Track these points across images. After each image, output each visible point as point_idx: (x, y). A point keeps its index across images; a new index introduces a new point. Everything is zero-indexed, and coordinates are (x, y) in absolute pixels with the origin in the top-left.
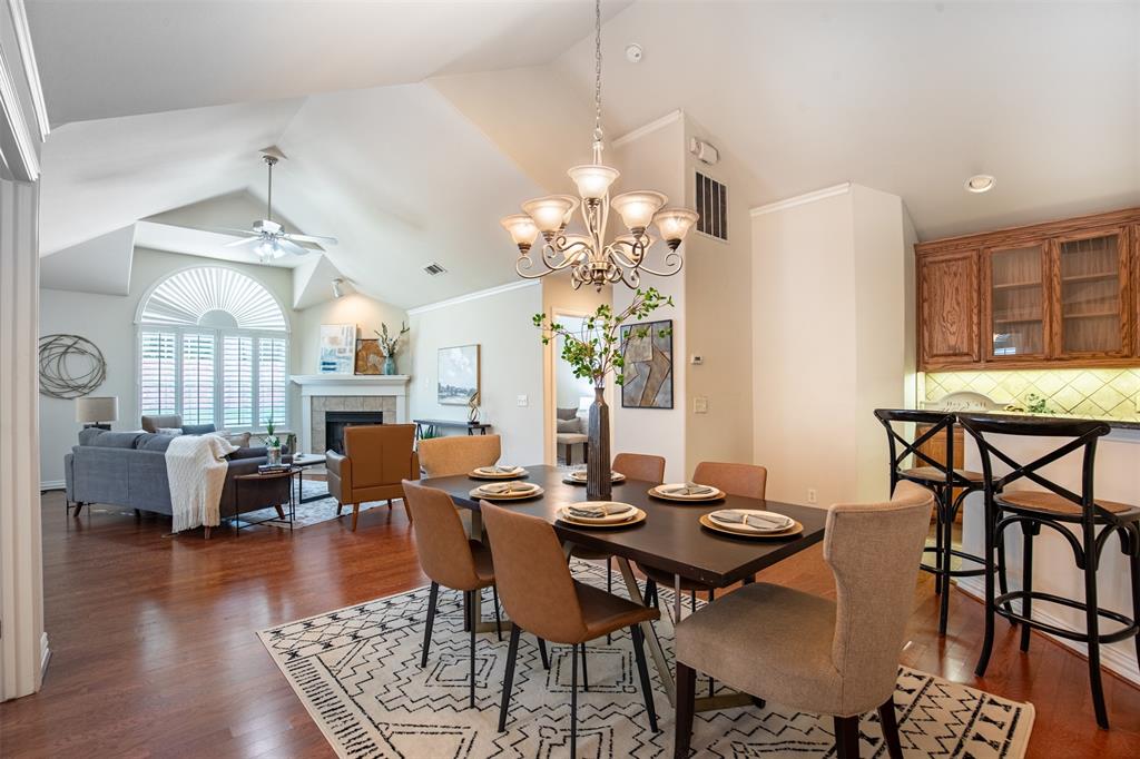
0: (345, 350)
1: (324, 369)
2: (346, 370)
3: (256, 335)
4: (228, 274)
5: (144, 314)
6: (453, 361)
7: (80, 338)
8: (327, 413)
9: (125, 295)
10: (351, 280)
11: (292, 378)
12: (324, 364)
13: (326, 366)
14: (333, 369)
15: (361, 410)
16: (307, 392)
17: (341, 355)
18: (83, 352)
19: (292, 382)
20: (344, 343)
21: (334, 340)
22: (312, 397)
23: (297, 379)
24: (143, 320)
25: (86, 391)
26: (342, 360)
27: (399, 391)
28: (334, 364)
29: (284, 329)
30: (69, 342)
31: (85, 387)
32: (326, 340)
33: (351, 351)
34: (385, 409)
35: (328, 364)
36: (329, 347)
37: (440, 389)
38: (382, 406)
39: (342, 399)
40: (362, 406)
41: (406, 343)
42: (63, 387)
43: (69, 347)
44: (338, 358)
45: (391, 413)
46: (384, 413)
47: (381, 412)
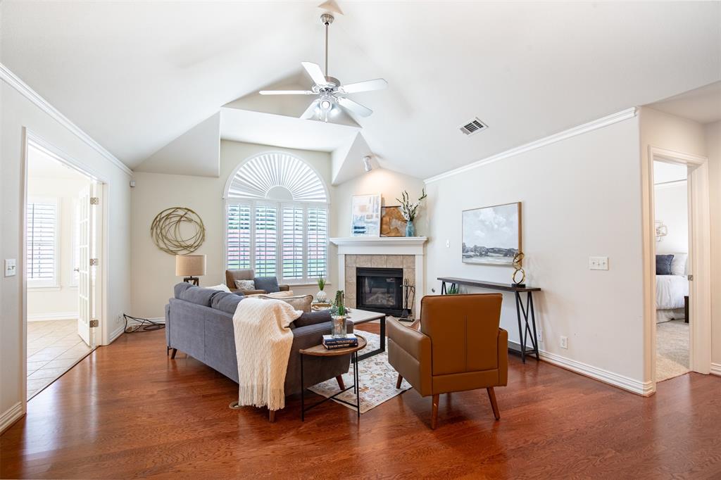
0: (372, 216)
1: (355, 232)
2: (373, 233)
3: (306, 205)
4: (285, 156)
5: (230, 191)
6: (483, 222)
7: (189, 210)
8: (357, 268)
9: (218, 177)
10: (378, 156)
11: (332, 240)
12: (355, 228)
13: (357, 230)
14: (363, 232)
15: (385, 267)
16: (343, 251)
17: (369, 220)
18: (190, 220)
19: (331, 243)
20: (371, 209)
21: (363, 209)
22: (346, 255)
23: (335, 241)
24: (229, 196)
25: (192, 250)
26: (370, 225)
27: (418, 251)
28: (363, 228)
29: (325, 201)
30: (181, 213)
31: (191, 247)
32: (357, 209)
33: (377, 217)
34: (405, 266)
35: (359, 228)
36: (359, 214)
37: (464, 250)
38: (402, 263)
39: (369, 257)
40: (386, 263)
41: (424, 209)
42: (178, 247)
43: (182, 217)
44: (367, 223)
45: (410, 270)
46: (405, 270)
47: (402, 269)
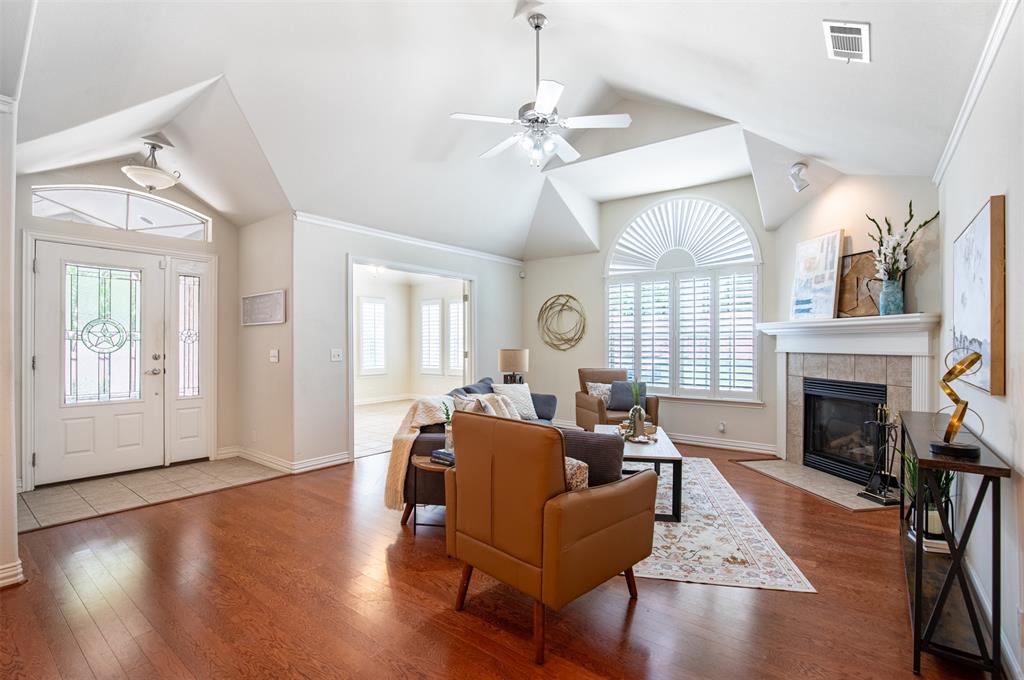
0: (823, 277)
1: (797, 311)
2: (824, 311)
3: (714, 273)
4: (684, 200)
5: (611, 267)
7: (571, 297)
8: (805, 379)
9: (598, 252)
11: (760, 326)
12: (798, 303)
13: (806, 306)
14: (808, 311)
15: (851, 380)
16: (783, 346)
17: (818, 286)
18: (571, 309)
19: (762, 334)
20: (822, 264)
21: (810, 264)
22: (787, 353)
23: (768, 328)
24: (611, 273)
25: (573, 344)
26: (819, 295)
28: (809, 302)
29: (752, 260)
30: (562, 301)
31: (572, 340)
32: (802, 267)
33: (831, 278)
34: (890, 381)
35: (803, 302)
36: (805, 276)
38: (886, 373)
39: (825, 358)
40: (853, 371)
42: (559, 340)
43: (564, 305)
44: (815, 291)
45: (901, 390)
46: (890, 389)
47: (885, 387)
